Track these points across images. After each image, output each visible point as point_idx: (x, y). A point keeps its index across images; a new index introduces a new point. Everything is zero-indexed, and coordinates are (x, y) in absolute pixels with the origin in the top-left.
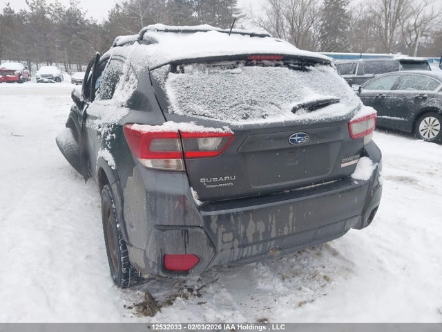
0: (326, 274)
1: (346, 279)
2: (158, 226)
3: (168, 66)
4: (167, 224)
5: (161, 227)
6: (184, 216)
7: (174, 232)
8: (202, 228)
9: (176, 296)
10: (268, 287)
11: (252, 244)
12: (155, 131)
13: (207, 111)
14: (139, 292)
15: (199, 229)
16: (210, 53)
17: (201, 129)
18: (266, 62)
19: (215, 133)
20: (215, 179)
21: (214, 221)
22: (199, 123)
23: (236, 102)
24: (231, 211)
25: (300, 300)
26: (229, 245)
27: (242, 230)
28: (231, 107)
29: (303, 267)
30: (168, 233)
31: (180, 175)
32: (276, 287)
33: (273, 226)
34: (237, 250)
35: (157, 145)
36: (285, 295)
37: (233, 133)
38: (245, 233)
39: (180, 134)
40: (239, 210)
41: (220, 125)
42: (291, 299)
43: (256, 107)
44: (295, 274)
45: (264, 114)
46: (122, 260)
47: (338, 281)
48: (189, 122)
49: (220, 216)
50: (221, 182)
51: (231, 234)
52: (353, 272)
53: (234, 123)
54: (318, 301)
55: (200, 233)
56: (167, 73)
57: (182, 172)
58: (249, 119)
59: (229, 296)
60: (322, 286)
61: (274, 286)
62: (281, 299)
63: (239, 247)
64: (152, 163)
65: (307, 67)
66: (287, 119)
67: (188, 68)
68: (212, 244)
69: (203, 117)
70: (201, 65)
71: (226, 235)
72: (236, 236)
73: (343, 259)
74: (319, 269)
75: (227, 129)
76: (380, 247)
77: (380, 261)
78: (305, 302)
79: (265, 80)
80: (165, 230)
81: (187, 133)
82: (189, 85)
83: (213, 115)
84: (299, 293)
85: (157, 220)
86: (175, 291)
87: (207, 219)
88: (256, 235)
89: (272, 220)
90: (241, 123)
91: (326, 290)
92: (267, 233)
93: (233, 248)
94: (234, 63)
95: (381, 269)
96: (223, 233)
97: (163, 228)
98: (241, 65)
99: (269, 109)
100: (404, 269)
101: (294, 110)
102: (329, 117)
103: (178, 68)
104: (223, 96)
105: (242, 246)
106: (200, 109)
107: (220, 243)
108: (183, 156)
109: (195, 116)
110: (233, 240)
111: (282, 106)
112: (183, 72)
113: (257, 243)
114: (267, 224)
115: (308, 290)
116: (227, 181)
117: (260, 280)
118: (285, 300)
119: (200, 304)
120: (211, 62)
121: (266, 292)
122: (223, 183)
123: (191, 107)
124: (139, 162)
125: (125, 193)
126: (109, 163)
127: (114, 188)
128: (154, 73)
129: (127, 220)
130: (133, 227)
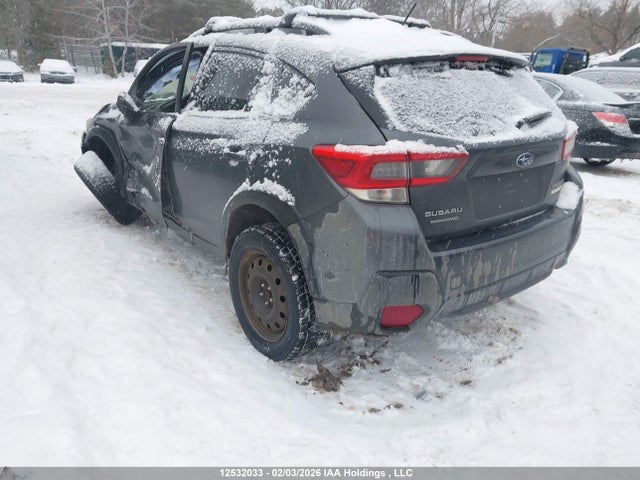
0: (511, 327)
1: (535, 329)
2: (381, 272)
3: (372, 67)
4: (394, 269)
5: (386, 274)
6: (415, 258)
7: (403, 279)
8: (432, 272)
9: (351, 366)
10: (453, 346)
11: (477, 289)
12: (381, 153)
13: (434, 126)
14: (302, 365)
15: (430, 274)
16: (419, 51)
17: (432, 149)
18: (469, 64)
19: (449, 154)
20: (441, 213)
21: (445, 262)
22: (429, 141)
23: (460, 115)
24: (461, 250)
25: (496, 357)
26: (457, 291)
27: (470, 273)
28: (458, 121)
29: (481, 320)
30: (395, 280)
31: (404, 209)
32: (463, 345)
33: (498, 267)
34: (463, 296)
35: (379, 171)
36: (477, 353)
37: (467, 153)
38: (472, 277)
39: (409, 157)
40: (470, 248)
41: (453, 143)
42: (485, 356)
43: (481, 121)
44: (476, 329)
45: (492, 130)
46: (301, 322)
47: (526, 332)
48: (416, 140)
49: (451, 256)
50: (447, 216)
51: (460, 278)
52: (539, 321)
53: (467, 141)
54: (516, 355)
55: (432, 278)
56: (373, 77)
57: (406, 204)
58: (479, 136)
59: (411, 361)
60: (513, 340)
61: (460, 344)
62: (474, 357)
63: (465, 293)
64: (368, 195)
65: (508, 72)
66: (517, 137)
67: (394, 70)
68: (442, 292)
69: (432, 134)
70: (407, 66)
71: (455, 279)
72: (464, 281)
73: (522, 307)
74: (500, 321)
75: (462, 149)
76: (559, 291)
77: (565, 306)
78: (504, 358)
79: (478, 88)
80: (390, 277)
81: (418, 154)
82: (404, 92)
83: (442, 131)
84: (492, 349)
85: (382, 264)
86: (345, 360)
87: (438, 261)
88: (482, 278)
89: (498, 259)
90: (475, 141)
91: (520, 343)
92: (492, 275)
93: (459, 295)
94: (438, 64)
95: (570, 314)
96: (452, 278)
97: (389, 274)
98: (446, 67)
99: (495, 124)
100: (595, 313)
101: (519, 125)
102: (551, 134)
103: (382, 71)
104: (445, 107)
105: (468, 293)
106: (426, 123)
107: (448, 291)
108: (409, 184)
109: (422, 133)
110: (461, 285)
111: (506, 120)
112: (388, 76)
113: (481, 288)
114: (494, 265)
115: (501, 345)
116: (454, 215)
117: (440, 339)
118: (480, 358)
119: (383, 371)
120: (415, 63)
121: (452, 352)
122: (449, 216)
123: (415, 121)
124: (349, 193)
125: (319, 234)
126: (281, 198)
127: (294, 230)
128: (350, 76)
129: (319, 268)
130: (333, 277)
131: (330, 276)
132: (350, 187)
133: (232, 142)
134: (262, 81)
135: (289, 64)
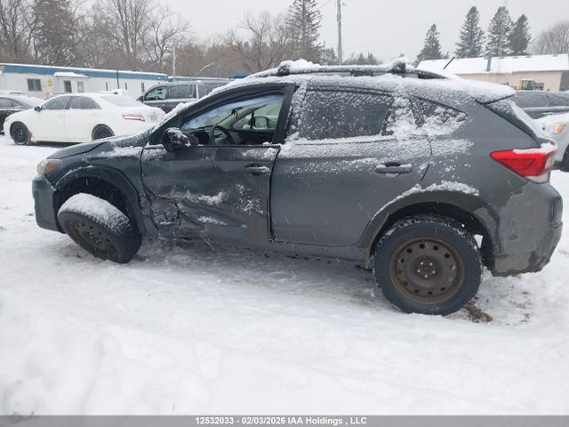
2: (552, 226)
124: (528, 180)
125: (504, 212)
126: (466, 192)
127: (481, 213)
128: (494, 106)
129: (504, 235)
130: (517, 237)
131: (514, 237)
132: (530, 175)
133: (385, 160)
134: (398, 112)
135: (427, 100)
